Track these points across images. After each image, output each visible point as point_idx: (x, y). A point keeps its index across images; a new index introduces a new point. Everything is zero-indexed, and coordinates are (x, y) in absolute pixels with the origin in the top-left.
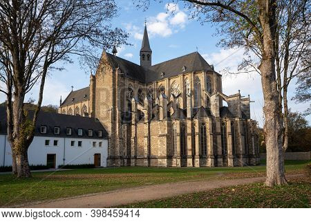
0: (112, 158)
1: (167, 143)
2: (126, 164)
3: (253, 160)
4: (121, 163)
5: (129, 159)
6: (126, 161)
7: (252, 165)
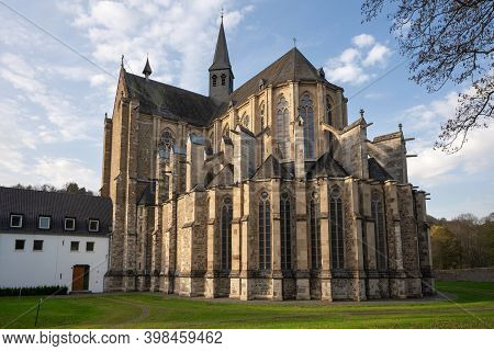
0: (114, 274)
1: (194, 242)
2: (141, 287)
3: (400, 286)
4: (130, 284)
5: (148, 277)
6: (141, 280)
7: (397, 298)
